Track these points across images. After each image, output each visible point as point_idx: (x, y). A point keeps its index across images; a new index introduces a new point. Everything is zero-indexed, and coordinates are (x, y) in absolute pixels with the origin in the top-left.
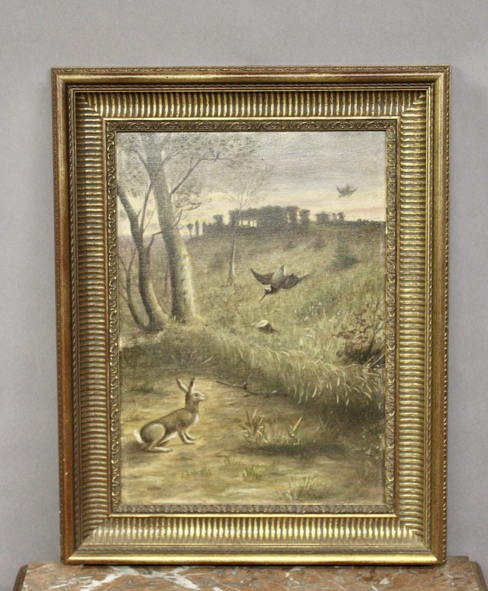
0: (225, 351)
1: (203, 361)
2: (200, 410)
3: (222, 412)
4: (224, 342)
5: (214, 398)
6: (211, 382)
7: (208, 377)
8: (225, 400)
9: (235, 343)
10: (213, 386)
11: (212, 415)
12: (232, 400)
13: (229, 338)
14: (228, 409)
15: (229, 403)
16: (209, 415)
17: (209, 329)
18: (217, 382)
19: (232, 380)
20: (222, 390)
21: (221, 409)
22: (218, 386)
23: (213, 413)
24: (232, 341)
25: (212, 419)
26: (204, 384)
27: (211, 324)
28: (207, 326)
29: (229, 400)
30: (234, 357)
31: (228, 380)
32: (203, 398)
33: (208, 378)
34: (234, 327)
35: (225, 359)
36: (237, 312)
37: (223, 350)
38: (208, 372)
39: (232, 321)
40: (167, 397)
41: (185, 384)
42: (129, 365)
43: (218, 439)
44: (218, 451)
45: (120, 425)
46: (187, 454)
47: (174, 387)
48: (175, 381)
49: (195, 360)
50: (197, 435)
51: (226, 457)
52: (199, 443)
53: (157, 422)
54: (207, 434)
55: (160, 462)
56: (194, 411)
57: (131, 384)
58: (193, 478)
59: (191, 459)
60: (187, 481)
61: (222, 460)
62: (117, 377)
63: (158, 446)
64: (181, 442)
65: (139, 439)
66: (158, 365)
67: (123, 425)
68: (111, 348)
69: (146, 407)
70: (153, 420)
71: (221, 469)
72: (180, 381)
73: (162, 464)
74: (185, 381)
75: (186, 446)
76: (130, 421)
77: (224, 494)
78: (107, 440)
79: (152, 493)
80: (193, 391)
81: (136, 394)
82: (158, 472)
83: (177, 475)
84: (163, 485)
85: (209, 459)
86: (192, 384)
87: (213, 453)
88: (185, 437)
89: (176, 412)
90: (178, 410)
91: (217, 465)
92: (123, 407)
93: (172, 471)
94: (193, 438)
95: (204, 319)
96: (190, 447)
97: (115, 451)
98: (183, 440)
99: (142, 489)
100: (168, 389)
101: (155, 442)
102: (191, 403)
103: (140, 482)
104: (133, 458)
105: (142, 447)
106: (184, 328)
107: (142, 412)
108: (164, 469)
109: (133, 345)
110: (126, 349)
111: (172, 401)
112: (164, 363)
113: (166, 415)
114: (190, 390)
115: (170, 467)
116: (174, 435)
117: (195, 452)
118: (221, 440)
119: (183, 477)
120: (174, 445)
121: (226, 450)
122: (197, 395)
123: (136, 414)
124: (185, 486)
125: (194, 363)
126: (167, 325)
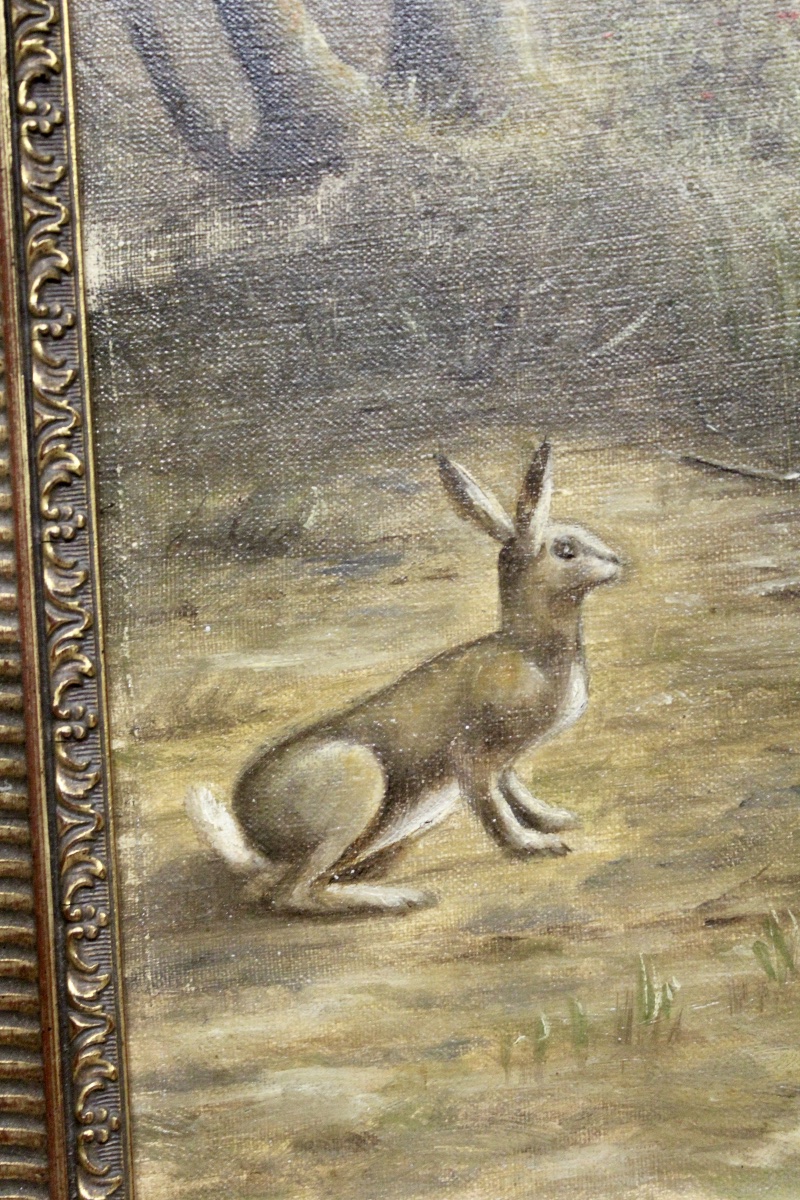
0: (725, 269)
1: (596, 339)
2: (588, 641)
3: (725, 647)
4: (718, 215)
5: (674, 561)
6: (649, 467)
7: (630, 439)
8: (742, 571)
9: (784, 216)
10: (663, 491)
11: (669, 666)
12: (782, 572)
13: (746, 192)
14: (761, 623)
15: (770, 587)
16: (646, 670)
17: (624, 140)
18: (687, 461)
19: (777, 445)
20: (721, 510)
21: (720, 626)
22: (692, 485)
23: (673, 656)
24: (765, 210)
25: (667, 689)
26: (608, 479)
27: (633, 112)
28: (606, 124)
29: (765, 570)
30: (780, 310)
31: (752, 445)
32: (608, 569)
33: (628, 445)
34: (774, 119)
35: (729, 318)
36: (785, 29)
37: (711, 263)
38: (627, 403)
39: (759, 84)
40: (387, 574)
41: (495, 489)
42: (147, 390)
43: (712, 812)
44: (714, 890)
45: (111, 760)
46: (528, 917)
47: (429, 510)
48: (431, 473)
49: (548, 339)
50: (581, 796)
51: (766, 922)
52: (597, 844)
53: (334, 727)
54: (643, 785)
55: (365, 978)
56: (553, 652)
57: (168, 505)
58: (570, 1066)
59: (552, 950)
60: (532, 1084)
61: (743, 944)
62: (75, 464)
63: (346, 878)
64: (486, 846)
65: (232, 845)
66: (327, 385)
67: (128, 758)
68: (36, 283)
69: (266, 638)
70: (306, 719)
71: (737, 997)
72: (460, 468)
73: (379, 990)
74: (494, 471)
75: (514, 867)
76: (170, 734)
77: (764, 1156)
78: (35, 856)
79: (322, 1170)
80: (544, 528)
81: (201, 564)
82: (355, 1040)
83: (473, 1052)
84: (383, 1120)
85: (662, 943)
86: (533, 484)
87: (680, 902)
88: (506, 811)
89: (444, 659)
90: (458, 651)
91: (713, 975)
92: (125, 650)
93: (437, 1028)
94: (558, 814)
95: (591, 86)
96: (546, 872)
97: (84, 917)
98: (497, 831)
99: (264, 1151)
100: (396, 521)
101: (328, 853)
102: (540, 604)
103: (250, 1103)
104: (198, 962)
105: (253, 891)
106: (469, 147)
107: (242, 674)
108: (393, 1016)
109: (169, 269)
110: (126, 297)
111: (420, 597)
112: (359, 365)
113: (388, 681)
114: (522, 520)
115: (424, 1002)
116: (444, 805)
117: (577, 904)
118: (729, 815)
119: (505, 1061)
120: (442, 869)
121: (764, 882)
122: (567, 550)
123: (204, 688)
124: (526, 1119)
125: (539, 358)
126: (369, 135)
